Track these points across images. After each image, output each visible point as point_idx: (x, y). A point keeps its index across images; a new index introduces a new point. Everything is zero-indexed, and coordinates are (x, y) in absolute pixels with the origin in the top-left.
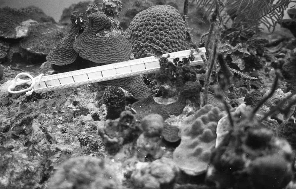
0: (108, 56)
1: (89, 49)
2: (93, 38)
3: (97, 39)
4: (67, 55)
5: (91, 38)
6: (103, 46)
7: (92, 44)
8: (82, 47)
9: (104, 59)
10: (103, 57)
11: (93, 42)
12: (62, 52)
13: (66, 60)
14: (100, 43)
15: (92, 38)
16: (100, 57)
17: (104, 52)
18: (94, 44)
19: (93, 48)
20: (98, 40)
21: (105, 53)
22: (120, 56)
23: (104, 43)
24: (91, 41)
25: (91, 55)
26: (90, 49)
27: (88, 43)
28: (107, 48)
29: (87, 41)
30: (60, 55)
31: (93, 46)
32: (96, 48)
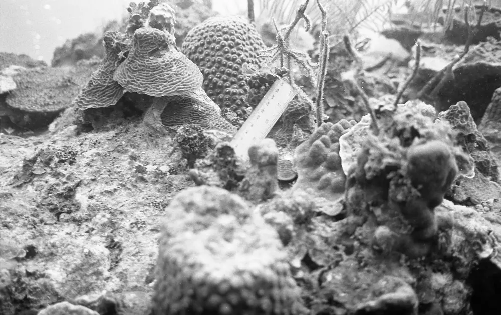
0: (171, 84)
1: (142, 78)
2: (146, 62)
3: (151, 64)
4: (106, 94)
5: (142, 63)
6: (162, 72)
7: (144, 71)
8: (130, 78)
9: (167, 89)
10: (165, 86)
11: (147, 68)
12: (98, 91)
13: (107, 100)
14: (157, 68)
15: (144, 63)
16: (160, 86)
17: (165, 79)
18: (147, 71)
19: (146, 76)
20: (153, 64)
21: (167, 81)
22: (188, 82)
23: (162, 68)
24: (142, 67)
25: (146, 86)
26: (144, 78)
27: (138, 71)
28: (168, 74)
29: (136, 68)
30: (96, 95)
31: (147, 74)
32: (151, 75)
